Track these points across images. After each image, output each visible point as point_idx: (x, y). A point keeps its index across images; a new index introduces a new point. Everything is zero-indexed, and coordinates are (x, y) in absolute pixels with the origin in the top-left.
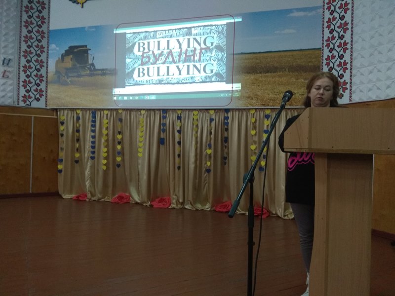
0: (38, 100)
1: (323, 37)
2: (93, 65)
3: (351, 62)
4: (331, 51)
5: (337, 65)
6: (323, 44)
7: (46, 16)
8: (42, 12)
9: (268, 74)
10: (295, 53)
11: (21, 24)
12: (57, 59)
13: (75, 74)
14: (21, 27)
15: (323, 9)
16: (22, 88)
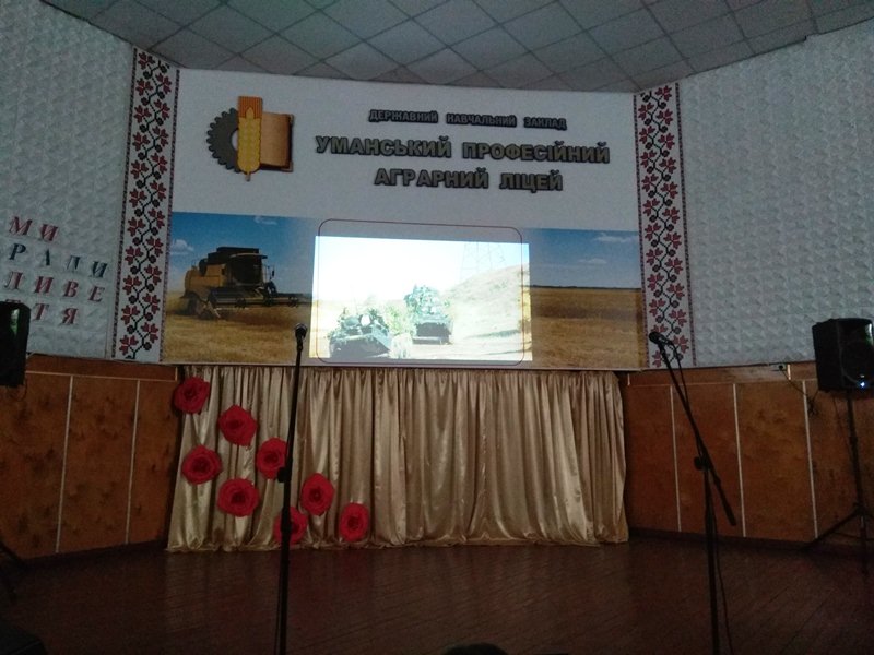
0: (147, 347)
1: (643, 274)
2: (271, 285)
3: (691, 313)
4: (657, 294)
5: (670, 315)
6: (643, 283)
7: (167, 186)
8: (160, 177)
10: (608, 292)
11: (125, 197)
12: (190, 268)
13: (233, 300)
14: (124, 202)
15: (641, 236)
16: (121, 323)
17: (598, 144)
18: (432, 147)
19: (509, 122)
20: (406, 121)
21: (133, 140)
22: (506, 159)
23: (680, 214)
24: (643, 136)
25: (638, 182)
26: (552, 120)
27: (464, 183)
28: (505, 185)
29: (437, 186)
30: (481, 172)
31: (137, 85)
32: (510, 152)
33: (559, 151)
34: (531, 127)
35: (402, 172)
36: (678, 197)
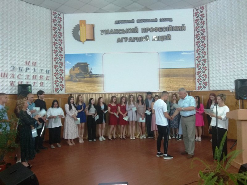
0: (61, 90)
1: (195, 63)
2: (91, 72)
3: (208, 75)
4: (199, 69)
5: (202, 75)
6: (195, 66)
7: (63, 47)
8: (61, 45)
9: (174, 77)
10: (185, 69)
12: (70, 69)
13: (82, 77)
15: (195, 52)
16: (54, 84)
17: (182, 25)
18: (133, 30)
19: (155, 20)
20: (125, 23)
21: (53, 36)
22: (154, 32)
23: (206, 45)
24: (196, 21)
25: (194, 36)
26: (168, 19)
27: (142, 40)
29: (134, 41)
31: (53, 21)
32: (156, 30)
33: (170, 28)
34: (162, 21)
35: (124, 38)
36: (206, 40)
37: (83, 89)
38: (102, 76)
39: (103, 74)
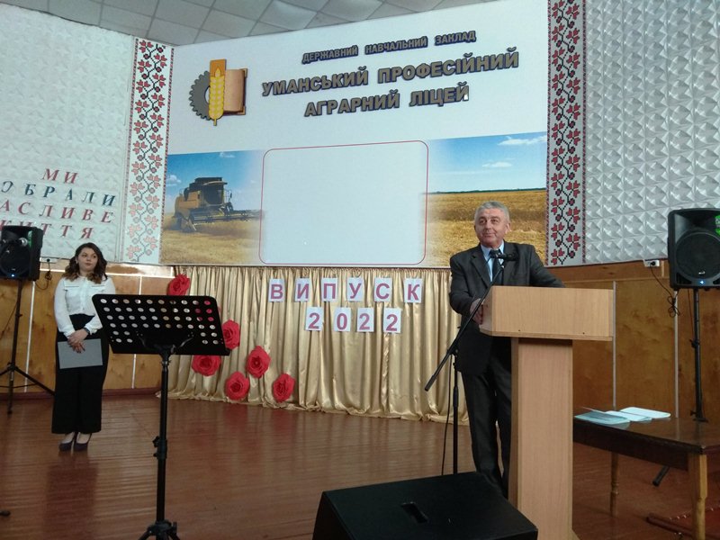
0: (149, 253)
1: (548, 174)
2: (229, 204)
3: (584, 210)
4: (558, 192)
5: (567, 213)
6: (548, 182)
7: (163, 136)
8: (158, 130)
10: (511, 194)
11: (129, 148)
12: (178, 196)
13: (204, 218)
14: (129, 151)
15: (548, 136)
16: (127, 237)
17: (509, 50)
18: (352, 78)
19: (421, 43)
20: (332, 58)
21: (135, 106)
22: (416, 78)
23: (581, 110)
24: (554, 35)
25: (549, 81)
26: (462, 34)
27: (377, 105)
28: (413, 103)
29: (355, 111)
30: (395, 94)
31: (138, 65)
32: (421, 71)
33: (467, 63)
34: (441, 44)
35: (327, 102)
36: (580, 92)
37: (206, 254)
38: (259, 215)
39: (261, 210)
